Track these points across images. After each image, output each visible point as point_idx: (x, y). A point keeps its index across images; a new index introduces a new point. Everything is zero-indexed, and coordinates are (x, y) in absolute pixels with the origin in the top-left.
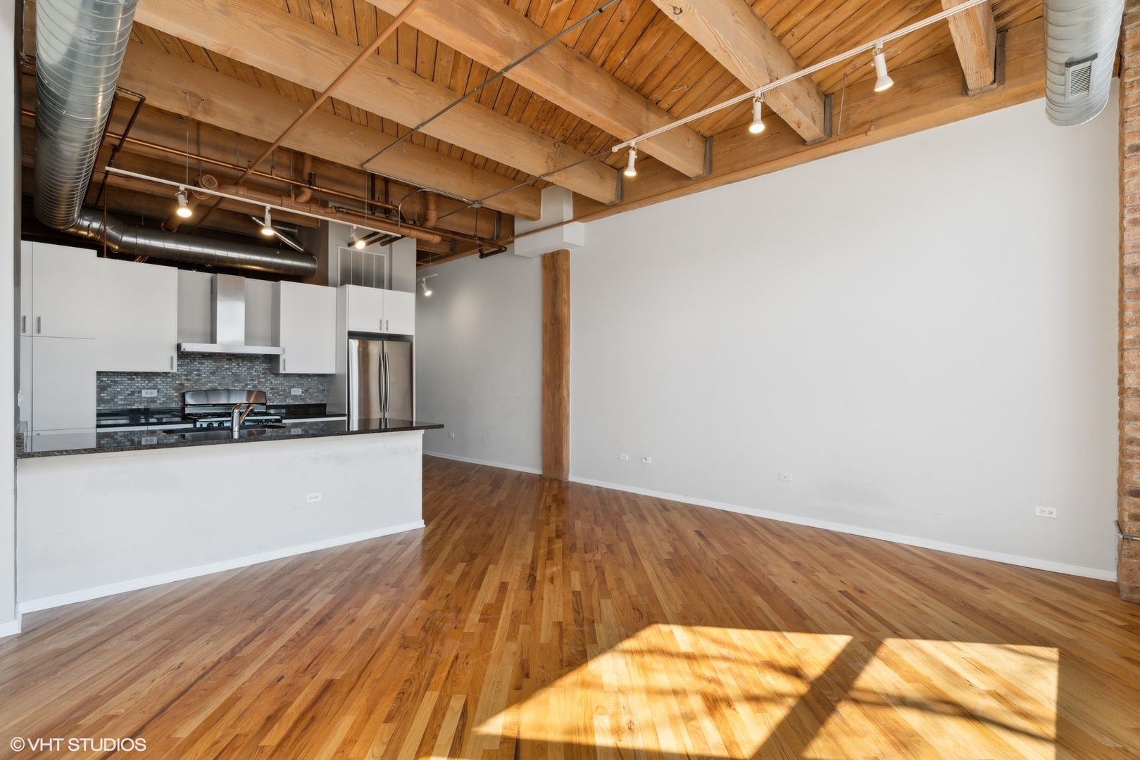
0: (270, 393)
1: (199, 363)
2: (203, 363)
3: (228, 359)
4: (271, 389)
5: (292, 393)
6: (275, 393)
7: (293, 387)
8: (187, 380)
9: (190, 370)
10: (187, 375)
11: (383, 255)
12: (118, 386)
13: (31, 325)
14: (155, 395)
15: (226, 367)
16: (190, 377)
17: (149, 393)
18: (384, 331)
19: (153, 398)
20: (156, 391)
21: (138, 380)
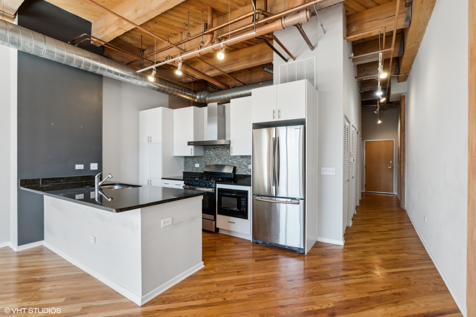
0: (239, 167)
4: (239, 165)
6: (241, 167)
7: (249, 164)
8: (208, 159)
9: (208, 155)
10: (208, 157)
11: (312, 57)
12: (189, 162)
13: (150, 139)
14: (199, 166)
15: (221, 153)
16: (209, 158)
17: (197, 165)
18: (277, 119)
19: (198, 168)
20: (199, 164)
21: (194, 160)
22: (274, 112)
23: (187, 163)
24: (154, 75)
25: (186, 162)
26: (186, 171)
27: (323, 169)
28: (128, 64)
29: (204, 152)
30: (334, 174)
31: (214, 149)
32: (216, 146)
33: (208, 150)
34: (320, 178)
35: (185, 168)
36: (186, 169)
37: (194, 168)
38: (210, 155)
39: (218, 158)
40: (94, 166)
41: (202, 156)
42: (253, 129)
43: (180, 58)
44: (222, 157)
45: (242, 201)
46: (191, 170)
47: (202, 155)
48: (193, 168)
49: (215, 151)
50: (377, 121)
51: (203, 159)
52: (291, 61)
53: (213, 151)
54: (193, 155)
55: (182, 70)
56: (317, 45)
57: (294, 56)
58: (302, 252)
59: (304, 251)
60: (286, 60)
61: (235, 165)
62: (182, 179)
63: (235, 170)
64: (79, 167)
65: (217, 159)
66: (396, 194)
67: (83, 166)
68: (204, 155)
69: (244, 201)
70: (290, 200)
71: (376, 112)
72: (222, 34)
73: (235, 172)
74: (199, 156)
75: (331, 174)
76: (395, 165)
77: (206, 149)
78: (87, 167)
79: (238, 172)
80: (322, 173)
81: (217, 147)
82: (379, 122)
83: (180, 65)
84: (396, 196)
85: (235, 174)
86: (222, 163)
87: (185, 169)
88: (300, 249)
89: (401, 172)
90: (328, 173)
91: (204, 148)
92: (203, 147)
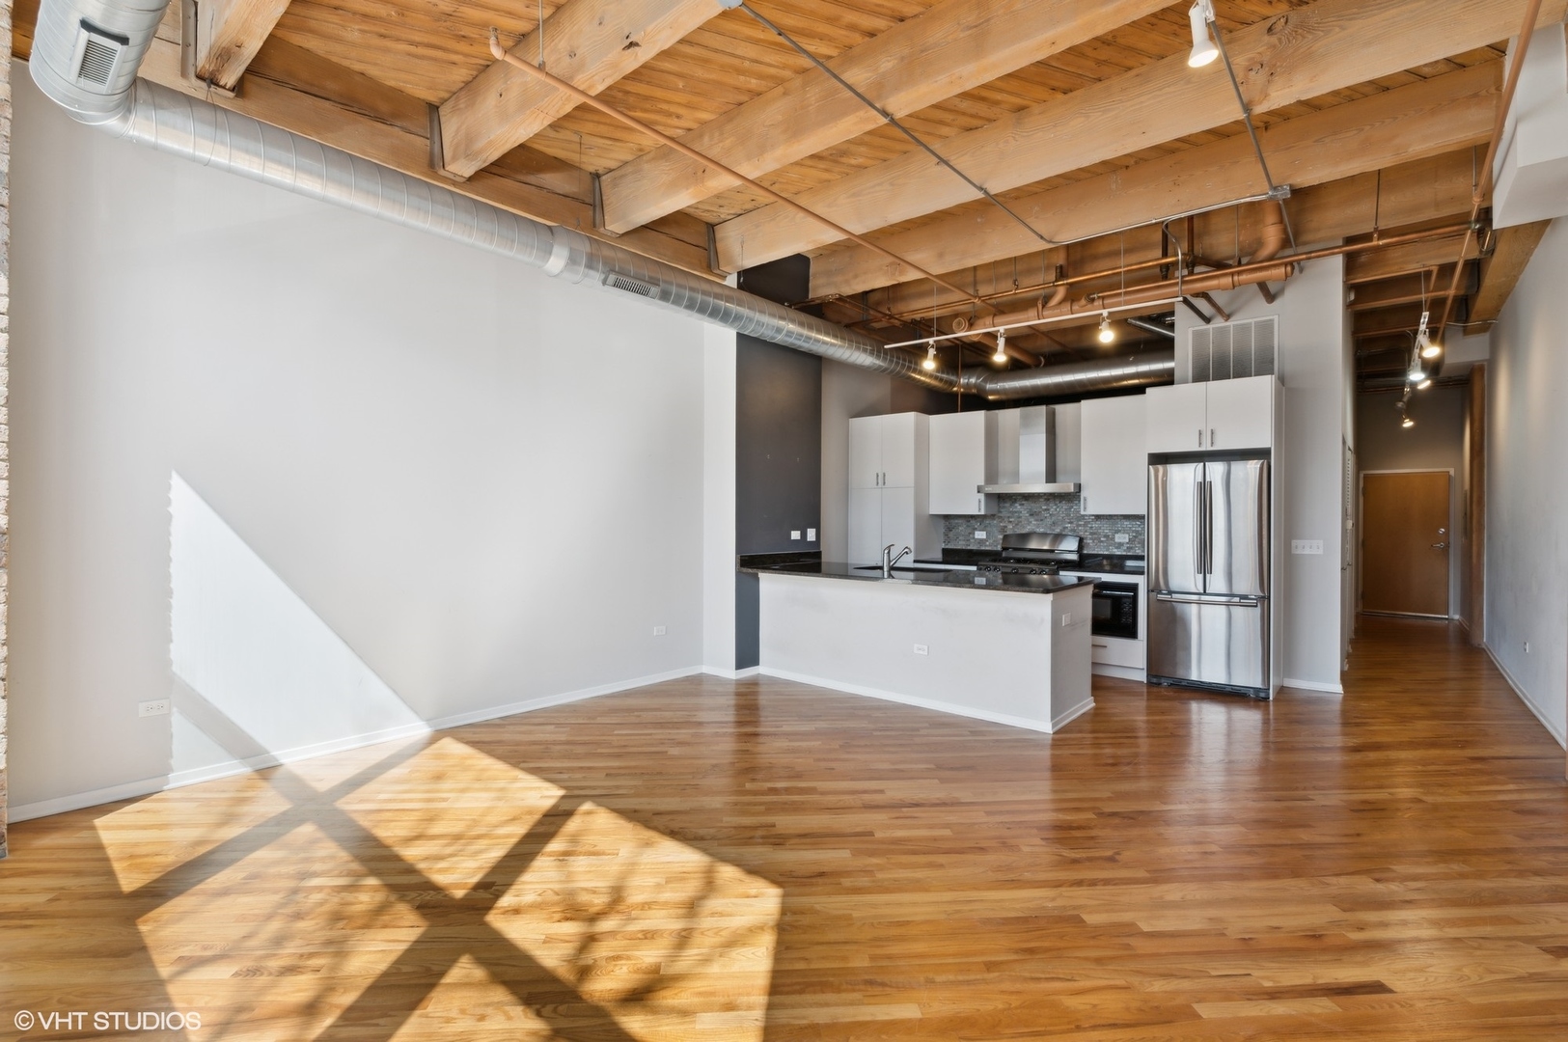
0: (1091, 539)
1: (1020, 505)
2: (1023, 505)
3: (1046, 499)
4: (1091, 534)
5: (1117, 540)
6: (1095, 539)
7: (1118, 532)
8: (1010, 522)
9: (1010, 512)
10: (1009, 517)
11: (1271, 317)
12: (957, 528)
13: (881, 480)
14: (984, 537)
15: (1044, 507)
16: (1012, 520)
17: (980, 535)
18: (1207, 447)
19: (981, 540)
20: (985, 533)
21: (973, 522)
22: (1200, 434)
23: (951, 531)
24: (932, 357)
25: (949, 528)
26: (950, 546)
27: (1294, 543)
28: (848, 326)
29: (999, 508)
30: (1320, 552)
31: (1026, 500)
33: (1009, 503)
34: (1290, 561)
36: (947, 543)
37: (972, 541)
38: (1015, 512)
39: (1036, 520)
40: (811, 535)
41: (994, 516)
42: (1149, 464)
43: (1002, 327)
44: (1046, 517)
45: (1125, 604)
47: (996, 514)
48: (969, 541)
49: (1028, 505)
50: (1403, 422)
51: (998, 522)
52: (1219, 323)
54: (982, 513)
55: (1005, 352)
56: (1280, 292)
57: (1227, 311)
58: (1262, 695)
59: (1269, 694)
60: (1207, 320)
61: (1081, 535)
62: (941, 560)
63: (1082, 544)
64: (795, 535)
65: (1034, 522)
66: (1457, 617)
67: (798, 532)
68: (1000, 512)
69: (1130, 604)
70: (1237, 599)
71: (1400, 405)
72: (1102, 292)
73: (1082, 549)
74: (989, 516)
75: (1314, 552)
76: (1456, 541)
77: (1003, 499)
78: (804, 535)
79: (1088, 549)
80: (1294, 552)
82: (1408, 424)
83: (1001, 342)
84: (1457, 623)
85: (1082, 553)
86: (1046, 530)
87: (947, 540)
88: (1257, 690)
89: (1471, 557)
90: (1307, 551)
91: (999, 497)
92: (998, 495)
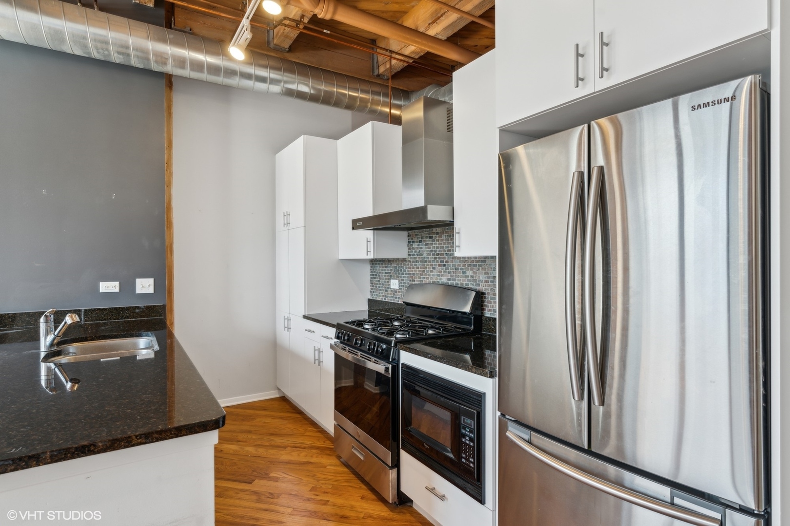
8: (418, 268)
9: (418, 255)
10: (417, 262)
12: (379, 276)
14: (397, 287)
16: (419, 264)
17: (395, 284)
19: (395, 291)
20: (397, 282)
21: (389, 268)
22: (578, 55)
23: (375, 278)
25: (373, 275)
26: (374, 298)
29: (409, 249)
31: (431, 237)
32: (434, 230)
33: (417, 242)
35: (372, 289)
36: (373, 292)
37: (389, 291)
38: (421, 255)
39: (440, 265)
40: (145, 286)
41: (404, 260)
44: (447, 262)
45: (464, 429)
46: (383, 296)
47: (405, 255)
48: (386, 291)
49: (431, 244)
51: (406, 268)
53: (427, 244)
61: (482, 288)
63: (483, 302)
64: (109, 287)
65: (438, 268)
67: (117, 284)
68: (409, 255)
69: (471, 432)
73: (483, 310)
74: (398, 259)
77: (412, 239)
78: (128, 286)
79: (490, 310)
81: (437, 233)
85: (482, 315)
86: (449, 279)
91: (409, 236)
92: (405, 233)
